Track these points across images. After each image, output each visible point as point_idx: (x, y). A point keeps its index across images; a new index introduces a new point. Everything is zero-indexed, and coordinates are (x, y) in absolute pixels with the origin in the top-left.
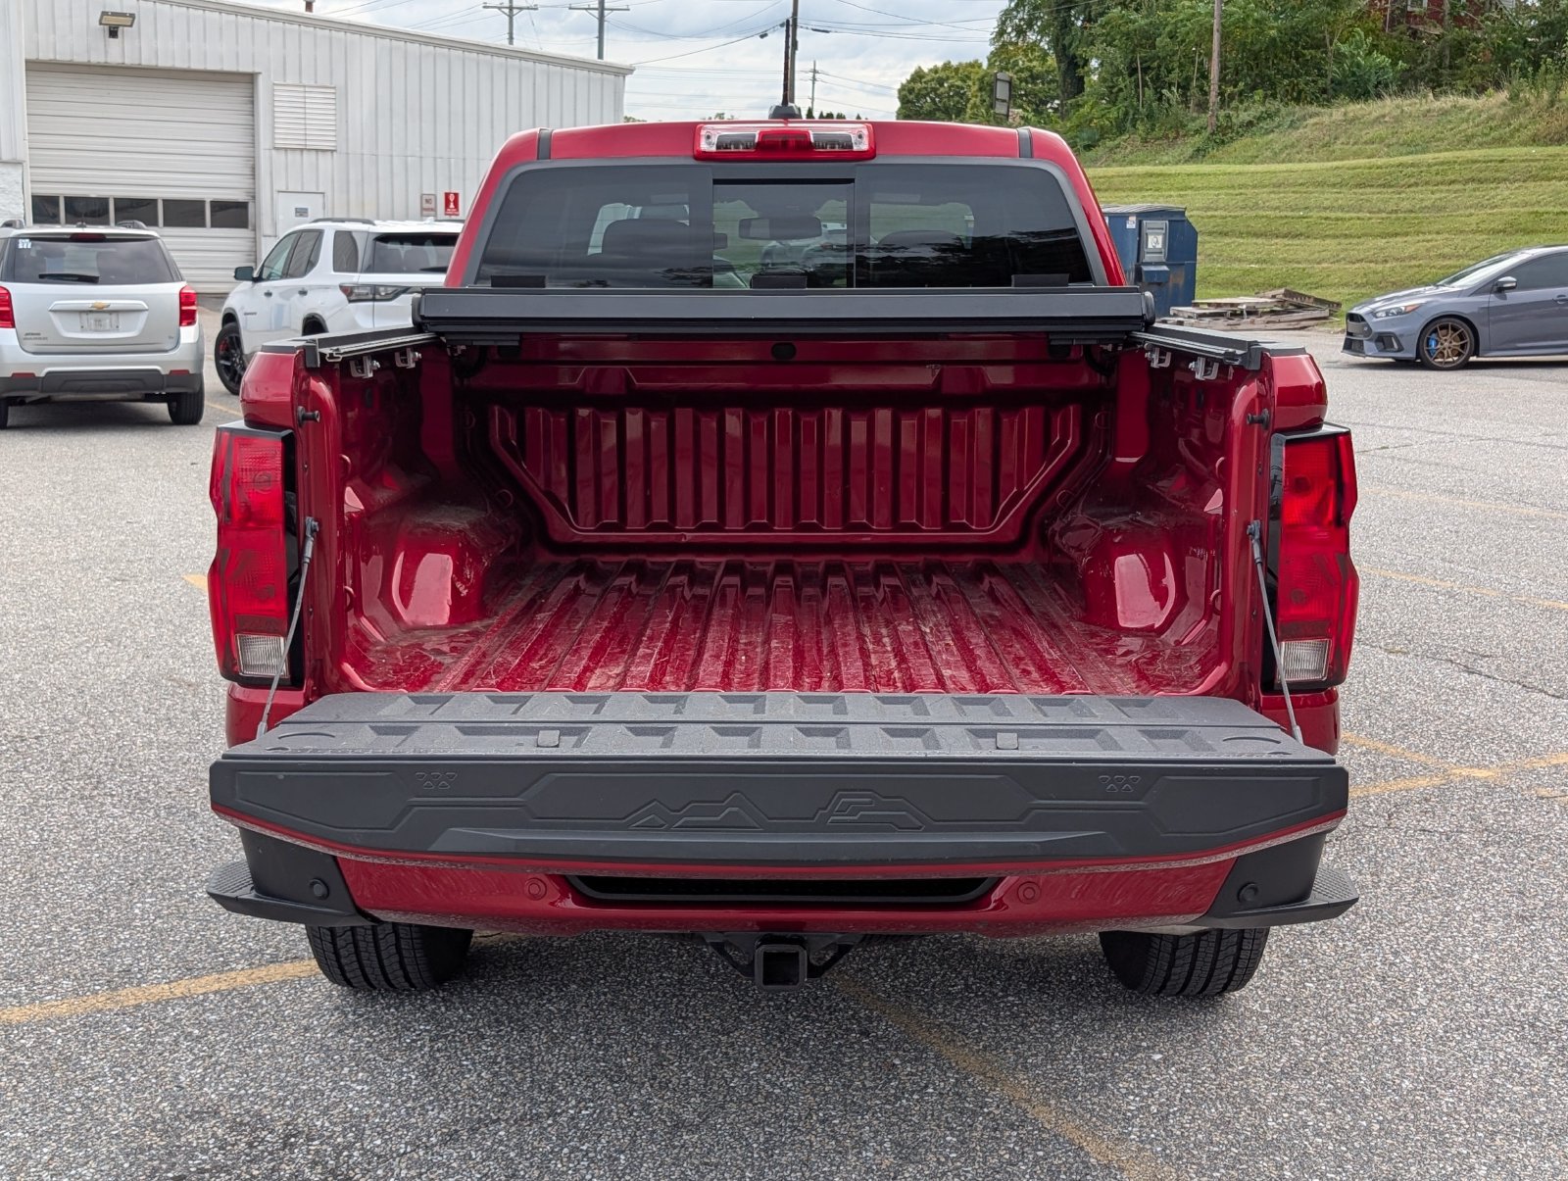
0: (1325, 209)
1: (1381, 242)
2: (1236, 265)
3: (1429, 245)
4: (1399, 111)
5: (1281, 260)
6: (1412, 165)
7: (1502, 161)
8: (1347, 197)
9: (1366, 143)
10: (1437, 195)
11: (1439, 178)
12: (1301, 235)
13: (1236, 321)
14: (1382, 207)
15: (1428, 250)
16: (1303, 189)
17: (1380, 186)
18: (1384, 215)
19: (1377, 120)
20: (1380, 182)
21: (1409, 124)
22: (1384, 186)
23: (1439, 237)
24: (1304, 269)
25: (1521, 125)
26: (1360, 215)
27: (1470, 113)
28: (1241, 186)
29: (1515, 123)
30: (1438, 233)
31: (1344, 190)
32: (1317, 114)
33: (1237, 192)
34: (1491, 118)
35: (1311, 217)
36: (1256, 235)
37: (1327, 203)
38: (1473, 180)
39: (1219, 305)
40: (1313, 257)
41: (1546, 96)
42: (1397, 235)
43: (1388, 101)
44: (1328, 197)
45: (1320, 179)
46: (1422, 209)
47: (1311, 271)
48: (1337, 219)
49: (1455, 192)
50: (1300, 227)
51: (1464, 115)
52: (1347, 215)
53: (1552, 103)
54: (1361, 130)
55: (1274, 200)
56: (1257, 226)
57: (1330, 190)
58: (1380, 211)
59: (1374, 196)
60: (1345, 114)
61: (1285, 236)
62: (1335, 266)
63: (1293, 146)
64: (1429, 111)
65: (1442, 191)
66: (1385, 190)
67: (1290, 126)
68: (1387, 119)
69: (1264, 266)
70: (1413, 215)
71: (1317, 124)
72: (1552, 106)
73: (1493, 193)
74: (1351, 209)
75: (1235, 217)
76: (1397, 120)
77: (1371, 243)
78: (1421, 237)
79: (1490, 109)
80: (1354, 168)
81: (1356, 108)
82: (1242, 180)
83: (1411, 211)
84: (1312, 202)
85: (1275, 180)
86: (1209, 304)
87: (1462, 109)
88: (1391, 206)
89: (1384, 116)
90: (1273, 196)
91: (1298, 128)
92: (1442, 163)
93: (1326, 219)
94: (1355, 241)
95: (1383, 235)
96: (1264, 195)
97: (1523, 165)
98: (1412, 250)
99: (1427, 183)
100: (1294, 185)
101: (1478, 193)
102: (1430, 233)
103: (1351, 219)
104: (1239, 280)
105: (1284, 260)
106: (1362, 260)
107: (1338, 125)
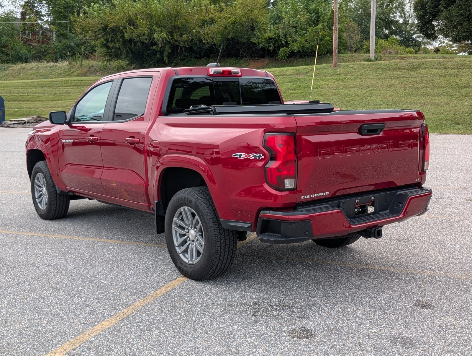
0: (34, 93)
1: (55, 102)
2: (11, 110)
3: (70, 103)
4: (37, 66)
5: (25, 108)
6: (56, 81)
7: (82, 80)
8: (39, 90)
9: (29, 75)
10: (67, 90)
11: (65, 85)
12: (29, 100)
13: (24, 125)
14: (51, 93)
15: (70, 104)
16: (24, 88)
17: (48, 87)
18: (52, 95)
19: (32, 69)
20: (48, 86)
21: (41, 70)
22: (49, 87)
23: (72, 101)
24: (34, 110)
25: (74, 71)
26: (45, 95)
27: (58, 67)
28: (4, 87)
29: (72, 70)
30: (71, 100)
31: (37, 88)
32: (12, 67)
33: (3, 88)
34: (65, 69)
35: (30, 96)
36: (14, 101)
37: (34, 92)
38: (75, 85)
39: (18, 121)
40: (35, 107)
41: (79, 64)
42: (59, 100)
43: (33, 63)
44: (33, 90)
45: (29, 85)
46: (63, 93)
47: (37, 111)
48: (39, 96)
49: (72, 89)
50: (27, 98)
51: (57, 68)
52: (41, 95)
53: (81, 65)
54: (27, 71)
55: (16, 91)
56: (14, 98)
57: (33, 88)
58: (51, 94)
59: (48, 90)
60: (21, 67)
61: (24, 101)
62: (43, 109)
63: (6, 75)
64: (46, 66)
65: (67, 88)
66: (50, 88)
67: (4, 70)
68: (34, 68)
69: (20, 110)
70: (61, 95)
71: (12, 69)
72: (81, 66)
73: (82, 89)
74: (42, 93)
75: (5, 96)
76: (37, 69)
77: (52, 103)
78: (66, 101)
79: (64, 66)
80: (38, 82)
81: (24, 65)
82: (4, 85)
83: (60, 94)
84: (29, 91)
85: (14, 85)
86: (14, 120)
87: (56, 66)
88: (54, 93)
89: (33, 68)
90: (15, 89)
91: (7, 70)
92: (65, 81)
93: (35, 96)
94: (46, 102)
95: (55, 101)
96: (12, 89)
97: (88, 82)
98: (65, 104)
99: (62, 86)
100: (21, 86)
101: (79, 89)
102: (69, 100)
103: (43, 96)
104: (14, 113)
105: (26, 108)
106: (51, 107)
107: (19, 70)
